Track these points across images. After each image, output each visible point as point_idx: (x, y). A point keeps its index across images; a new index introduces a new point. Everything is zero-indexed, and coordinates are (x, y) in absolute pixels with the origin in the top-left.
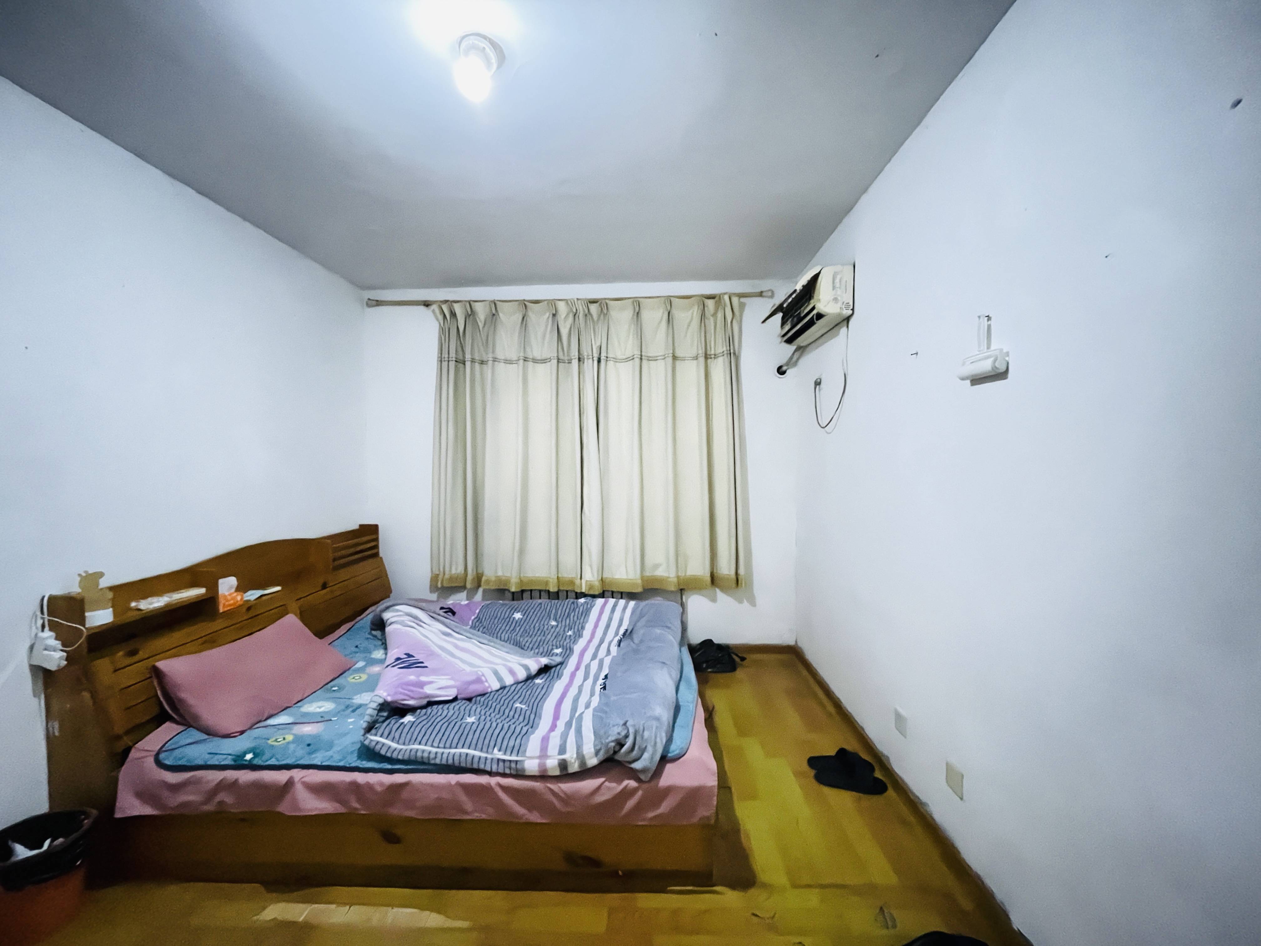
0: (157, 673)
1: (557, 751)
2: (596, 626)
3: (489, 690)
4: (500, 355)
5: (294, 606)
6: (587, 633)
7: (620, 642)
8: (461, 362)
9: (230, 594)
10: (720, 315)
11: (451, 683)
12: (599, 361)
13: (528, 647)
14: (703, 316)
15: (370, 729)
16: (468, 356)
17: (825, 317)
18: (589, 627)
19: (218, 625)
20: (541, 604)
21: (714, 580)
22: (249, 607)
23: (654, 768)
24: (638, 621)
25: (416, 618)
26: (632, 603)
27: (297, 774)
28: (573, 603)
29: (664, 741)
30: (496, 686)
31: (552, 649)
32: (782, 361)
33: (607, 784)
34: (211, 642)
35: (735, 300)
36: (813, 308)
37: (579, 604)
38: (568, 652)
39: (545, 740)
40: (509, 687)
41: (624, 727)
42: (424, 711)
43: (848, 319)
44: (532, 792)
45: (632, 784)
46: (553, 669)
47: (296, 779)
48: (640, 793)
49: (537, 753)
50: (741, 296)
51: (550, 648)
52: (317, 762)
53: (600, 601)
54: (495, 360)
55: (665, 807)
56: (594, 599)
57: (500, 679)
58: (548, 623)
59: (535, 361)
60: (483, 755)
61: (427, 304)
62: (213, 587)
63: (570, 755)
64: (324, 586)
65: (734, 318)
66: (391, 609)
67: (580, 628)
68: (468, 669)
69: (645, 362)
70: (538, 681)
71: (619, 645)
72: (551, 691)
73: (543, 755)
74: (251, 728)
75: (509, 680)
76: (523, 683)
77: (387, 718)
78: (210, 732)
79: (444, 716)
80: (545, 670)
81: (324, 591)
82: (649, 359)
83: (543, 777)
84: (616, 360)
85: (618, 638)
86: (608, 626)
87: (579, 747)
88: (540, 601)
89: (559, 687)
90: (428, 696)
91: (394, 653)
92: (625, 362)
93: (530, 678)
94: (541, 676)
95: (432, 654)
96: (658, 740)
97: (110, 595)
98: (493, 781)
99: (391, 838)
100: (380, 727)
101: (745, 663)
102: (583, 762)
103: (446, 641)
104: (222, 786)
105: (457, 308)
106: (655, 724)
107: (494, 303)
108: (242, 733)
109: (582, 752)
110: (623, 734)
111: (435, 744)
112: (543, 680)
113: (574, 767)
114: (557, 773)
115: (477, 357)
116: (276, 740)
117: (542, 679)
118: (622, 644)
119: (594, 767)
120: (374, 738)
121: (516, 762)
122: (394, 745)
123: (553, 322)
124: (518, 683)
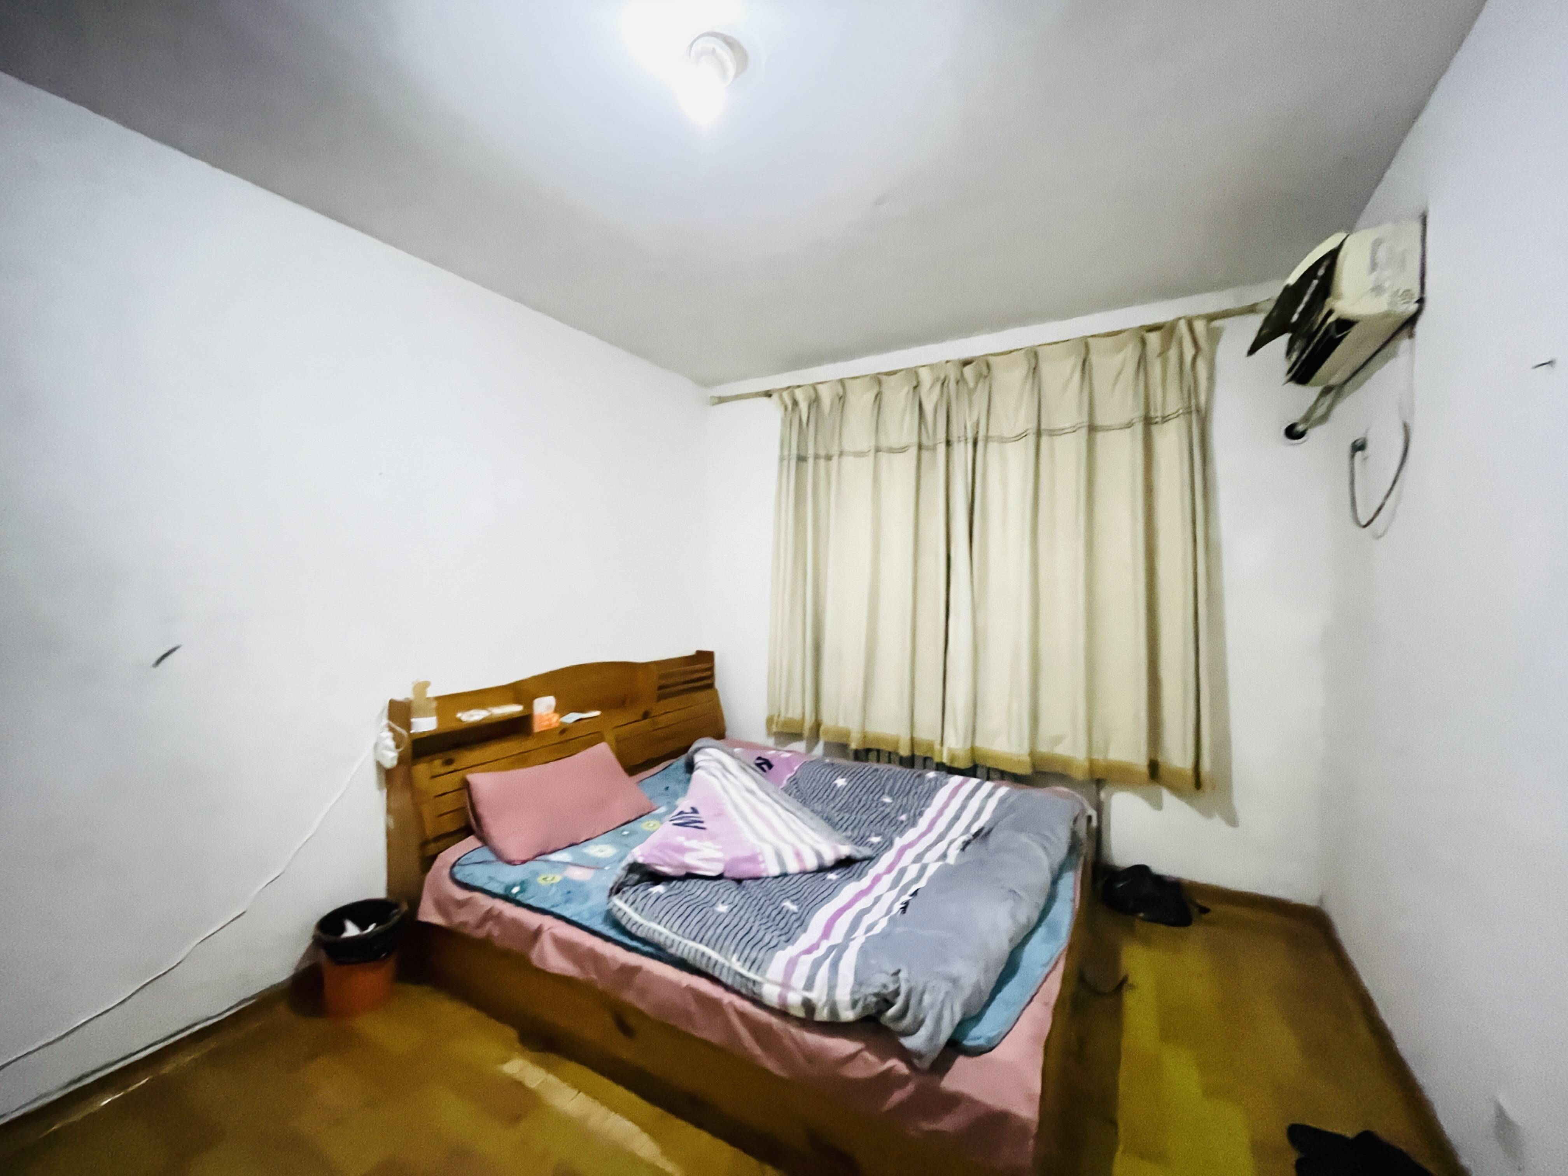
0: (466, 786)
1: (802, 984)
2: (940, 813)
3: (764, 875)
4: (848, 446)
5: (610, 735)
6: (923, 823)
7: (967, 843)
8: (802, 459)
9: (547, 715)
10: (1173, 353)
11: (719, 855)
12: (975, 443)
13: (841, 827)
14: (1142, 361)
15: (617, 890)
16: (811, 452)
17: (1359, 324)
18: (930, 813)
19: (529, 744)
20: (876, 770)
21: (1154, 770)
22: (564, 730)
23: (935, 1055)
24: (1005, 815)
25: (724, 767)
26: (1003, 790)
27: (547, 922)
28: (919, 776)
29: (958, 1018)
30: (775, 870)
31: (869, 836)
32: (1295, 416)
33: (867, 1055)
34: (522, 761)
35: (1200, 326)
36: (1330, 312)
37: (926, 780)
38: (888, 844)
39: (792, 963)
40: (791, 876)
41: (893, 978)
42: (679, 883)
43: (1411, 321)
44: (768, 1027)
45: (902, 1068)
46: (857, 865)
47: (545, 928)
48: (910, 1087)
49: (780, 978)
50: (1211, 318)
51: (867, 834)
52: (567, 914)
53: (956, 779)
54: (841, 454)
55: (948, 1123)
56: (949, 776)
57: (781, 862)
58: (880, 797)
59: (891, 451)
60: (721, 960)
61: (768, 394)
62: (529, 706)
63: (818, 995)
64: (646, 715)
65: (1200, 353)
66: (702, 751)
67: (917, 813)
68: (752, 839)
69: (1044, 439)
70: (832, 876)
71: (963, 849)
72: (837, 895)
73: (786, 985)
74: (533, 858)
75: (793, 867)
76: (811, 875)
77: (638, 882)
78: (500, 857)
79: (696, 896)
80: (845, 863)
81: (646, 721)
82: (1053, 433)
83: (783, 1013)
84: (1003, 440)
85: (965, 838)
86: (957, 818)
87: (832, 987)
88: (876, 766)
89: (851, 889)
90: (687, 866)
91: (684, 804)
92: (1016, 441)
93: (822, 869)
94: (839, 871)
95: (720, 814)
96: (947, 1015)
97: (434, 704)
98: (728, 998)
99: (626, 1029)
100: (627, 891)
101: (1205, 916)
102: (834, 1011)
103: (747, 801)
104: (489, 916)
105: (799, 395)
106: (945, 987)
107: (842, 382)
108: (524, 862)
109: (834, 995)
110: (892, 987)
111: (675, 928)
112: (838, 876)
113: (822, 1015)
114: (801, 1014)
115: (822, 453)
116: (545, 879)
117: (838, 874)
118: (968, 848)
119: (847, 1024)
120: (618, 902)
121: (754, 982)
122: (636, 917)
123: (914, 395)
124: (804, 873)
